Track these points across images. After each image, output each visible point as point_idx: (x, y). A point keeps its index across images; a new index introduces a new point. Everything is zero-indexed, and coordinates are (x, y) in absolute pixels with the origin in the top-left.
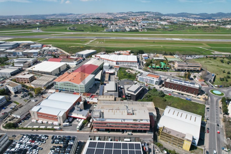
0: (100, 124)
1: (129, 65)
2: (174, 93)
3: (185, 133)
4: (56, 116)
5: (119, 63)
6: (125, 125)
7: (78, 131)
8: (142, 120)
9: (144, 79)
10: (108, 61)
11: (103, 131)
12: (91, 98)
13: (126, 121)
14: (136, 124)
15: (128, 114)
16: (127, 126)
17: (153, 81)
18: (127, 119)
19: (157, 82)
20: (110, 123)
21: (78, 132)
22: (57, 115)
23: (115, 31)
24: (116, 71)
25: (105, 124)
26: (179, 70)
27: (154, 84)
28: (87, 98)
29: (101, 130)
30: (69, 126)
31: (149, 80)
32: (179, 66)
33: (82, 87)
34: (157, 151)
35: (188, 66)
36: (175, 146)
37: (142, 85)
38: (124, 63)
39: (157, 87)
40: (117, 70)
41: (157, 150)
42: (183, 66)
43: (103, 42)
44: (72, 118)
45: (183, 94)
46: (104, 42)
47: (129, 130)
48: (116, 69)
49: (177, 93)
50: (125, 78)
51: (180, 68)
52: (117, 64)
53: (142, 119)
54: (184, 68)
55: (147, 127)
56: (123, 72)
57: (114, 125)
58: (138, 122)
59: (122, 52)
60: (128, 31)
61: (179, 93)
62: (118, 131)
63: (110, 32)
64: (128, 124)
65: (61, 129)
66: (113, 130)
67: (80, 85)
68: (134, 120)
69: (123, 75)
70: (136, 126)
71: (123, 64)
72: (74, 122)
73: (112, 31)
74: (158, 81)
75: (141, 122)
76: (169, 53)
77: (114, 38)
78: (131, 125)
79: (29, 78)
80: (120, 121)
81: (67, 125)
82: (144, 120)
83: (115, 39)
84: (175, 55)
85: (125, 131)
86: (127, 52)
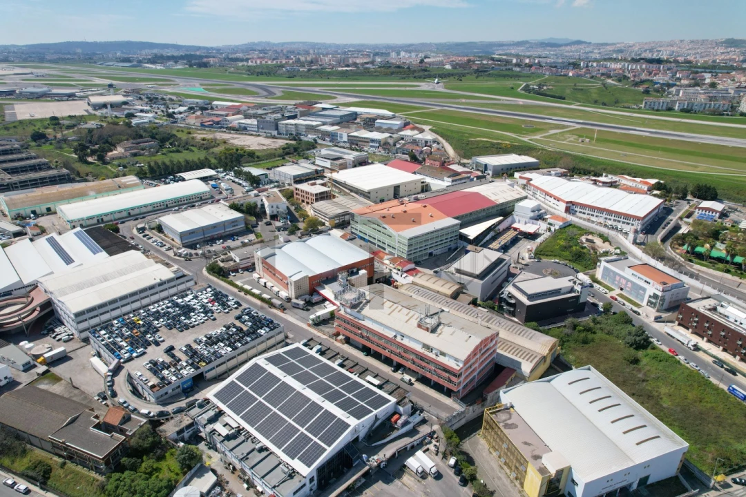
0: (348, 323)
1: (609, 223)
2: (700, 354)
4: (285, 278)
5: (578, 210)
6: (398, 351)
7: (309, 325)
8: (443, 354)
9: (617, 278)
10: (548, 198)
11: (357, 347)
12: (405, 275)
13: (406, 342)
14: (422, 358)
15: (419, 326)
16: (403, 353)
17: (644, 290)
18: (409, 337)
19: (655, 296)
20: (369, 330)
21: (308, 328)
22: (287, 275)
23: (683, 110)
24: (549, 230)
25: (359, 329)
27: (645, 303)
28: (396, 271)
29: (354, 343)
30: (303, 309)
31: (629, 285)
33: (402, 240)
34: (434, 449)
37: (576, 288)
38: (595, 214)
39: (647, 315)
40: (553, 229)
41: (436, 447)
43: (587, 140)
44: (321, 298)
45: (733, 371)
46: (592, 139)
47: (414, 371)
48: (551, 224)
49: (710, 360)
50: (560, 256)
52: (568, 210)
53: (444, 350)
55: (450, 381)
56: (565, 240)
57: (375, 339)
58: (432, 355)
59: (626, 180)
61: (720, 362)
62: (388, 361)
63: (658, 110)
64: (407, 350)
65: (282, 308)
66: (377, 356)
67: (398, 235)
68: (426, 346)
69: (561, 246)
70: (424, 364)
71: (588, 217)
72: (319, 305)
74: (660, 294)
75: (441, 359)
77: (644, 132)
78: (412, 357)
79: (316, 195)
80: (390, 334)
81: (298, 304)
82: (451, 357)
83: (647, 134)
85: (402, 369)
86: (646, 183)
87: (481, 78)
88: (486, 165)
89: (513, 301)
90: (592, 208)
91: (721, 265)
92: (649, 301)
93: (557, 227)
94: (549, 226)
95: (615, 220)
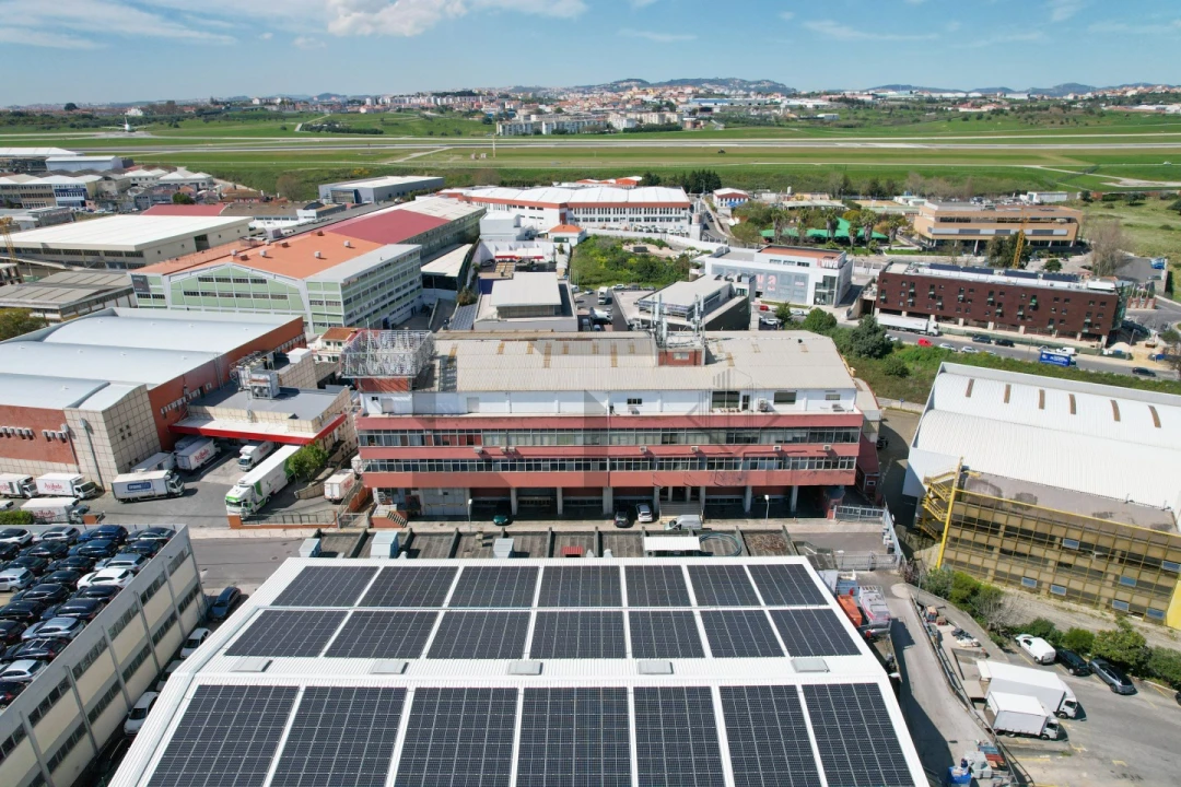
1: (642, 224)
2: (948, 337)
4: (57, 416)
5: (581, 216)
6: (643, 447)
7: (236, 523)
8: (785, 396)
11: (455, 518)
14: (736, 432)
15: (665, 358)
16: (660, 450)
17: (804, 278)
18: (661, 393)
19: (828, 282)
20: (509, 427)
21: (234, 534)
23: (554, 132)
24: (562, 251)
26: (940, 246)
27: (809, 302)
29: (439, 511)
31: (773, 280)
32: (943, 220)
33: (323, 294)
34: (963, 643)
35: (1001, 221)
36: (1086, 608)
37: (736, 286)
38: (612, 216)
40: (567, 248)
41: (960, 634)
42: (967, 220)
43: (483, 156)
45: (1008, 342)
47: (679, 493)
48: (557, 240)
49: (969, 340)
51: (951, 231)
52: (563, 219)
54: (977, 232)
55: (832, 461)
56: (603, 255)
57: (546, 446)
58: (752, 413)
60: (626, 130)
63: (525, 134)
64: (669, 431)
67: (310, 285)
68: (724, 397)
69: (606, 264)
70: (738, 450)
71: (603, 223)
72: (219, 470)
73: (538, 133)
74: (836, 273)
76: (864, 187)
82: (810, 393)
84: (898, 194)
85: (644, 509)
86: (627, 181)
87: (211, 123)
88: (356, 193)
92: (817, 295)
93: (574, 242)
94: (558, 245)
95: (647, 220)
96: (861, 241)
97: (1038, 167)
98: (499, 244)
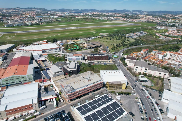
0: (73, 94)
1: (53, 51)
2: (95, 62)
3: (120, 81)
5: (45, 51)
6: (90, 89)
7: (57, 108)
8: (98, 82)
9: (73, 59)
10: (34, 51)
11: (75, 99)
12: (44, 83)
13: (89, 86)
14: (95, 86)
15: (88, 81)
16: (91, 89)
17: (79, 58)
18: (90, 84)
19: (82, 58)
20: (80, 91)
22: (32, 104)
24: (46, 58)
25: (77, 93)
26: (88, 48)
27: (80, 60)
29: (73, 99)
30: (46, 108)
31: (76, 59)
32: (88, 45)
33: (30, 76)
34: (114, 96)
35: (93, 45)
39: (84, 61)
40: (47, 57)
41: (114, 95)
42: (90, 45)
43: (14, 37)
44: (44, 101)
45: (101, 62)
47: (91, 91)
48: (45, 56)
49: (97, 62)
50: (57, 61)
52: (43, 52)
55: (102, 85)
56: (53, 58)
57: (83, 91)
58: (96, 84)
59: (39, 43)
61: (98, 62)
62: (84, 95)
64: (91, 87)
65: (41, 113)
66: (81, 96)
68: (94, 83)
69: (54, 59)
71: (48, 52)
72: (46, 103)
75: (98, 83)
76: (75, 38)
77: (22, 32)
78: (93, 87)
81: (43, 108)
82: (99, 81)
83: (23, 32)
84: (79, 39)
85: (89, 93)
86: (44, 42)
88: (2, 50)
89: (72, 71)
90: (48, 49)
91: (76, 50)
92: (81, 60)
93: (47, 56)
94: (45, 57)
95: (54, 50)
96: (80, 49)
97: (91, 32)
98: (37, 58)
